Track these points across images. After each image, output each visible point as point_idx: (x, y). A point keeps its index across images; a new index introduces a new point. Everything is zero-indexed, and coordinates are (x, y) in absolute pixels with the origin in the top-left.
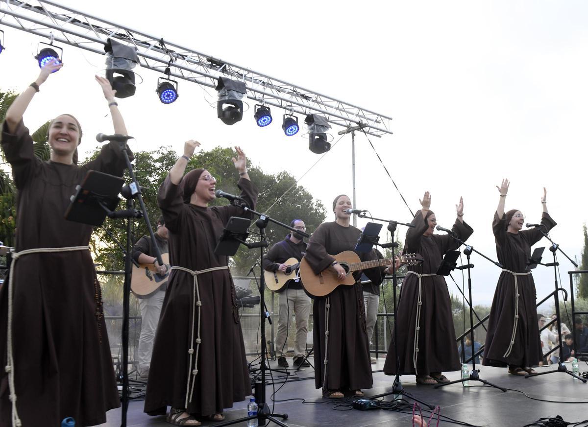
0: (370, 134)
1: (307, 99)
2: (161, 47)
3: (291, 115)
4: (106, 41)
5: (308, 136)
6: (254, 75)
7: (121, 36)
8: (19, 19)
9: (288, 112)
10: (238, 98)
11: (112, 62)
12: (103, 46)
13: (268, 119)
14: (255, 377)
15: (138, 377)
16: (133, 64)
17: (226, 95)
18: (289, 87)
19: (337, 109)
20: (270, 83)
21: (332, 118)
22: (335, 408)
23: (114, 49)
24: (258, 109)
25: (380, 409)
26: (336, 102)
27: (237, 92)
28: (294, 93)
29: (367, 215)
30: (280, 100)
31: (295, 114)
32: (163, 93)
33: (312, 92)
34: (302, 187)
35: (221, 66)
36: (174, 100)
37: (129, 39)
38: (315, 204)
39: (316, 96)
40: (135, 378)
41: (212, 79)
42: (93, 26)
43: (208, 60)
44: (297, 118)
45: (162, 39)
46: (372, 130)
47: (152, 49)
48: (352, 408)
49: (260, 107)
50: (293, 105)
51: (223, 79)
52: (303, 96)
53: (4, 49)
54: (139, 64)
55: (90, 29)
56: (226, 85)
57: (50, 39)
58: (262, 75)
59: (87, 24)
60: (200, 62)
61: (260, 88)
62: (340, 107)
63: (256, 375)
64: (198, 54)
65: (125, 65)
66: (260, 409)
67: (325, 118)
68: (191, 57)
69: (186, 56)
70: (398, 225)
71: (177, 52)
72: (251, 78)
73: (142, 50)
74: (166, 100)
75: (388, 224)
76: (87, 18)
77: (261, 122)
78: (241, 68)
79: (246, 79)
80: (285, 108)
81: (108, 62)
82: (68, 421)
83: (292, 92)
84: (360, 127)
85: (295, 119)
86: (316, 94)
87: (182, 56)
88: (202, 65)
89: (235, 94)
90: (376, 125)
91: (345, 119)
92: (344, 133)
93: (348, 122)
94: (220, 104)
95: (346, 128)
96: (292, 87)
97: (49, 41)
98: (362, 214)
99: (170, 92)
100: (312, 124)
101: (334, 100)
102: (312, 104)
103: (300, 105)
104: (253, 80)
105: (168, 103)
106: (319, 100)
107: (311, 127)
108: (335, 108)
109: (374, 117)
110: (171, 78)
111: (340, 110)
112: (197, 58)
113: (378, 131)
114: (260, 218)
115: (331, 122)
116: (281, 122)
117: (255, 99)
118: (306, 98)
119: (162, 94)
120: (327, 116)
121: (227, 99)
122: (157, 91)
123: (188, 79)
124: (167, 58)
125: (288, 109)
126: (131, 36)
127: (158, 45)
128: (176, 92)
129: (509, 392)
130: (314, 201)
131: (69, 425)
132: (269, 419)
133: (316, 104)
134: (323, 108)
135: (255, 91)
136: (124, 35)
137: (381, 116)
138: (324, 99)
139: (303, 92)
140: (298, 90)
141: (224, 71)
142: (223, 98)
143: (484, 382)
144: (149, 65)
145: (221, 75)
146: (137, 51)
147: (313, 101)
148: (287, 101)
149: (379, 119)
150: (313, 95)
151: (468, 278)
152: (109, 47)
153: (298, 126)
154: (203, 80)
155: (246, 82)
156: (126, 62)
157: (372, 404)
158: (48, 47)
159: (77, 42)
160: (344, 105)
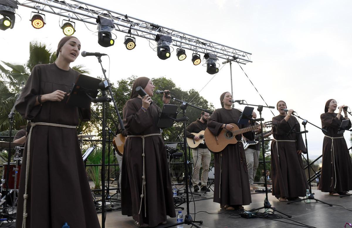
0: (240, 63)
1: (205, 45)
2: (126, 19)
3: (197, 54)
4: (97, 17)
5: (206, 65)
6: (176, 33)
7: (105, 15)
8: (52, 7)
9: (195, 52)
10: (168, 45)
11: (101, 28)
12: (96, 20)
13: (184, 56)
14: (182, 197)
16: (111, 28)
17: (161, 44)
18: (195, 38)
19: (221, 50)
20: (184, 36)
21: (219, 55)
22: (230, 216)
23: (101, 21)
24: (179, 51)
25: (257, 217)
26: (221, 46)
27: (167, 42)
28: (198, 42)
29: (245, 102)
30: (190, 46)
31: (199, 53)
33: (208, 41)
35: (158, 29)
36: (134, 48)
37: (109, 16)
38: (209, 105)
39: (210, 43)
41: (153, 35)
42: (90, 10)
43: (151, 25)
44: (200, 55)
45: (126, 15)
46: (241, 61)
47: (121, 21)
48: (240, 216)
50: (197, 48)
51: (159, 36)
53: (46, 24)
54: (115, 29)
55: (89, 12)
56: (161, 38)
57: (68, 18)
58: (180, 33)
59: (88, 9)
60: (147, 27)
61: (179, 40)
62: (223, 48)
63: (182, 196)
64: (146, 22)
65: (107, 29)
66: (186, 218)
67: (215, 55)
68: (142, 24)
69: (139, 24)
71: (134, 22)
72: (174, 34)
73: (116, 21)
74: (129, 48)
75: (257, 107)
76: (87, 6)
77: (180, 58)
78: (169, 29)
79: (171, 35)
80: (193, 50)
81: (98, 28)
83: (196, 41)
84: (234, 59)
85: (199, 56)
86: (209, 41)
87: (137, 24)
88: (148, 28)
89: (166, 43)
90: (243, 58)
91: (226, 55)
92: (226, 63)
93: (228, 57)
94: (158, 48)
95: (227, 60)
96: (197, 38)
97: (67, 19)
98: (241, 102)
99: (131, 43)
100: (208, 58)
101: (220, 45)
103: (201, 48)
104: (175, 36)
105: (131, 49)
106: (211, 45)
107: (207, 60)
108: (220, 49)
109: (242, 54)
110: (132, 36)
111: (223, 50)
112: (145, 25)
113: (244, 61)
114: (182, 104)
115: (218, 57)
116: (191, 58)
117: (177, 46)
118: (204, 44)
119: (127, 44)
120: (216, 53)
122: (124, 43)
123: (141, 36)
124: (129, 25)
125: (195, 51)
126: (110, 14)
127: (124, 19)
128: (135, 43)
129: (334, 206)
132: (192, 224)
133: (210, 47)
134: (214, 49)
135: (177, 41)
136: (107, 14)
137: (245, 52)
138: (214, 44)
139: (202, 41)
140: (200, 40)
141: (160, 31)
142: (160, 45)
143: (317, 200)
144: (120, 29)
145: (158, 33)
146: (113, 22)
147: (208, 46)
148: (194, 46)
149: (245, 54)
150: (208, 42)
151: (305, 139)
152: (98, 20)
153: (200, 59)
154: (148, 36)
155: (172, 36)
156: (108, 28)
157: (253, 215)
158: (68, 22)
159: (82, 19)
160: (225, 47)
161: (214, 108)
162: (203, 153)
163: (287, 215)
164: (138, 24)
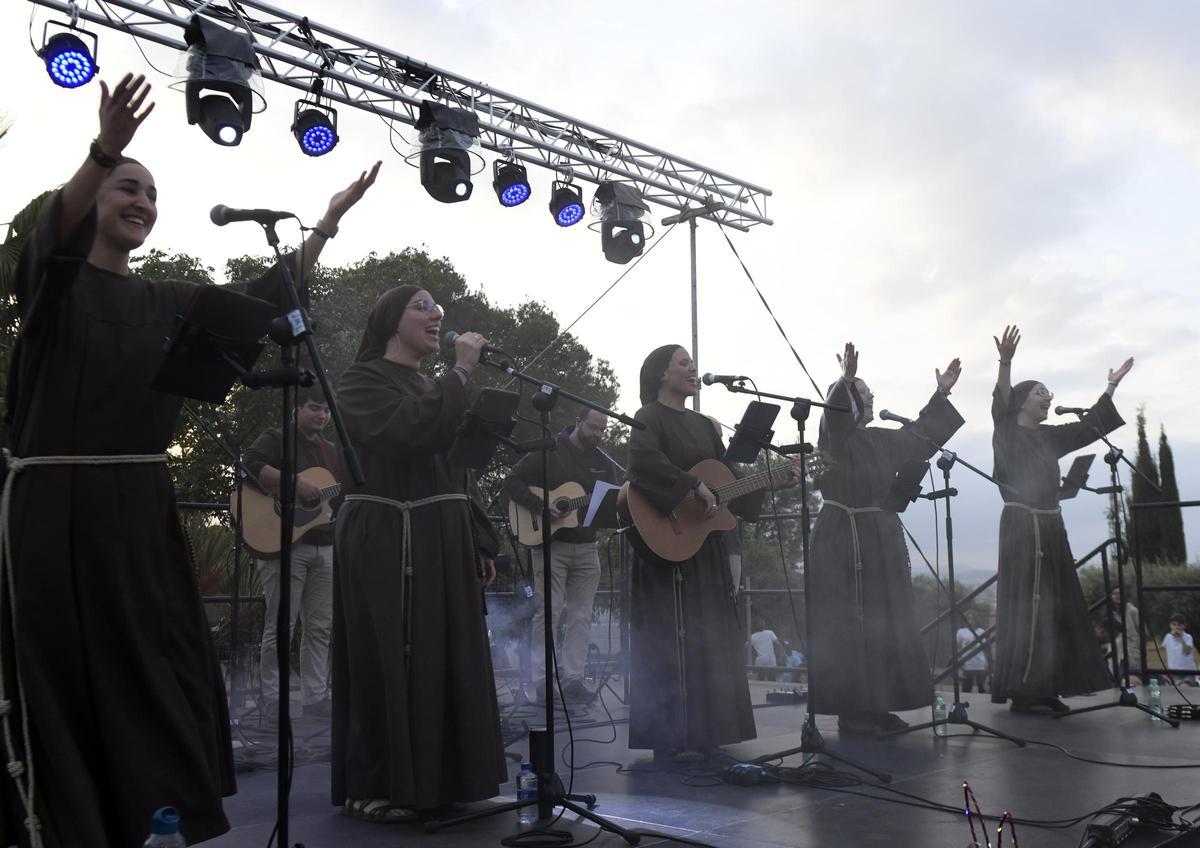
0: (726, 224)
1: (600, 151)
2: (303, 36)
3: (569, 183)
4: (188, 22)
5: (599, 228)
6: (495, 99)
7: (220, 12)
9: (561, 177)
10: (462, 145)
11: (203, 65)
12: (183, 31)
13: (522, 191)
15: (263, 722)
16: (246, 70)
17: (438, 139)
18: (564, 125)
19: (661, 171)
20: (525, 114)
21: (651, 191)
22: (686, 780)
23: (208, 38)
24: (501, 171)
25: (779, 782)
26: (659, 157)
27: (461, 133)
28: (575, 137)
30: (545, 152)
31: (576, 181)
32: (308, 133)
33: (611, 136)
34: (569, 336)
35: (426, 79)
36: (330, 149)
37: (236, 18)
38: (595, 370)
39: (619, 143)
40: (255, 724)
41: (408, 106)
43: (400, 66)
44: (579, 189)
45: (305, 18)
46: (731, 217)
47: (283, 41)
48: (721, 781)
49: (505, 165)
50: (572, 161)
51: (431, 107)
52: (593, 145)
54: (259, 71)
56: (438, 117)
57: (70, 14)
58: (510, 99)
60: (382, 68)
61: (506, 125)
62: (668, 167)
64: (381, 51)
65: (231, 72)
67: (637, 190)
68: (365, 59)
69: (354, 57)
70: (812, 407)
71: (336, 48)
72: (488, 105)
73: (263, 41)
74: (313, 147)
75: (791, 405)
77: (507, 196)
78: (468, 83)
79: (476, 108)
80: (555, 168)
81: (193, 66)
82: (164, 813)
83: (570, 134)
84: (706, 210)
85: (576, 191)
86: (618, 139)
87: (347, 55)
88: (386, 76)
89: (458, 137)
90: (737, 205)
91: (677, 193)
92: (675, 222)
93: (683, 200)
94: (426, 157)
95: (679, 212)
96: (571, 125)
97: (68, 20)
98: (736, 384)
99: (320, 130)
100: (610, 202)
101: (656, 153)
102: (610, 161)
103: (587, 162)
104: (491, 111)
105: (317, 154)
106: (625, 152)
107: (607, 208)
108: (657, 171)
109: (735, 190)
110: (324, 101)
111: (667, 174)
112: (376, 62)
113: (744, 217)
114: (540, 390)
115: (649, 198)
116: (548, 198)
117: (494, 148)
118: (601, 148)
119: (304, 134)
120: (641, 185)
121: (440, 146)
122: (293, 129)
123: (358, 104)
124: (315, 59)
125: (562, 171)
126: (240, 12)
127: (296, 32)
128: (333, 129)
129: (1030, 747)
130: (594, 363)
131: (167, 822)
132: (563, 804)
133: (619, 161)
134: (633, 169)
135: (496, 131)
136: (226, 10)
137: (748, 186)
138: (635, 151)
139: (591, 135)
140: (585, 132)
141: (432, 89)
142: (432, 146)
143: (976, 727)
144: (278, 72)
145: (427, 97)
146: (254, 44)
147: (612, 155)
148: (560, 153)
149: (745, 193)
150: (614, 142)
151: (946, 517)
152: (195, 33)
153: (582, 206)
154: (388, 106)
155: (477, 112)
156: (232, 66)
157: (764, 776)
158: (67, 30)
159: (127, 22)
160: (675, 164)
161: (613, 380)
162: (573, 557)
163: (877, 775)
164: (347, 59)
